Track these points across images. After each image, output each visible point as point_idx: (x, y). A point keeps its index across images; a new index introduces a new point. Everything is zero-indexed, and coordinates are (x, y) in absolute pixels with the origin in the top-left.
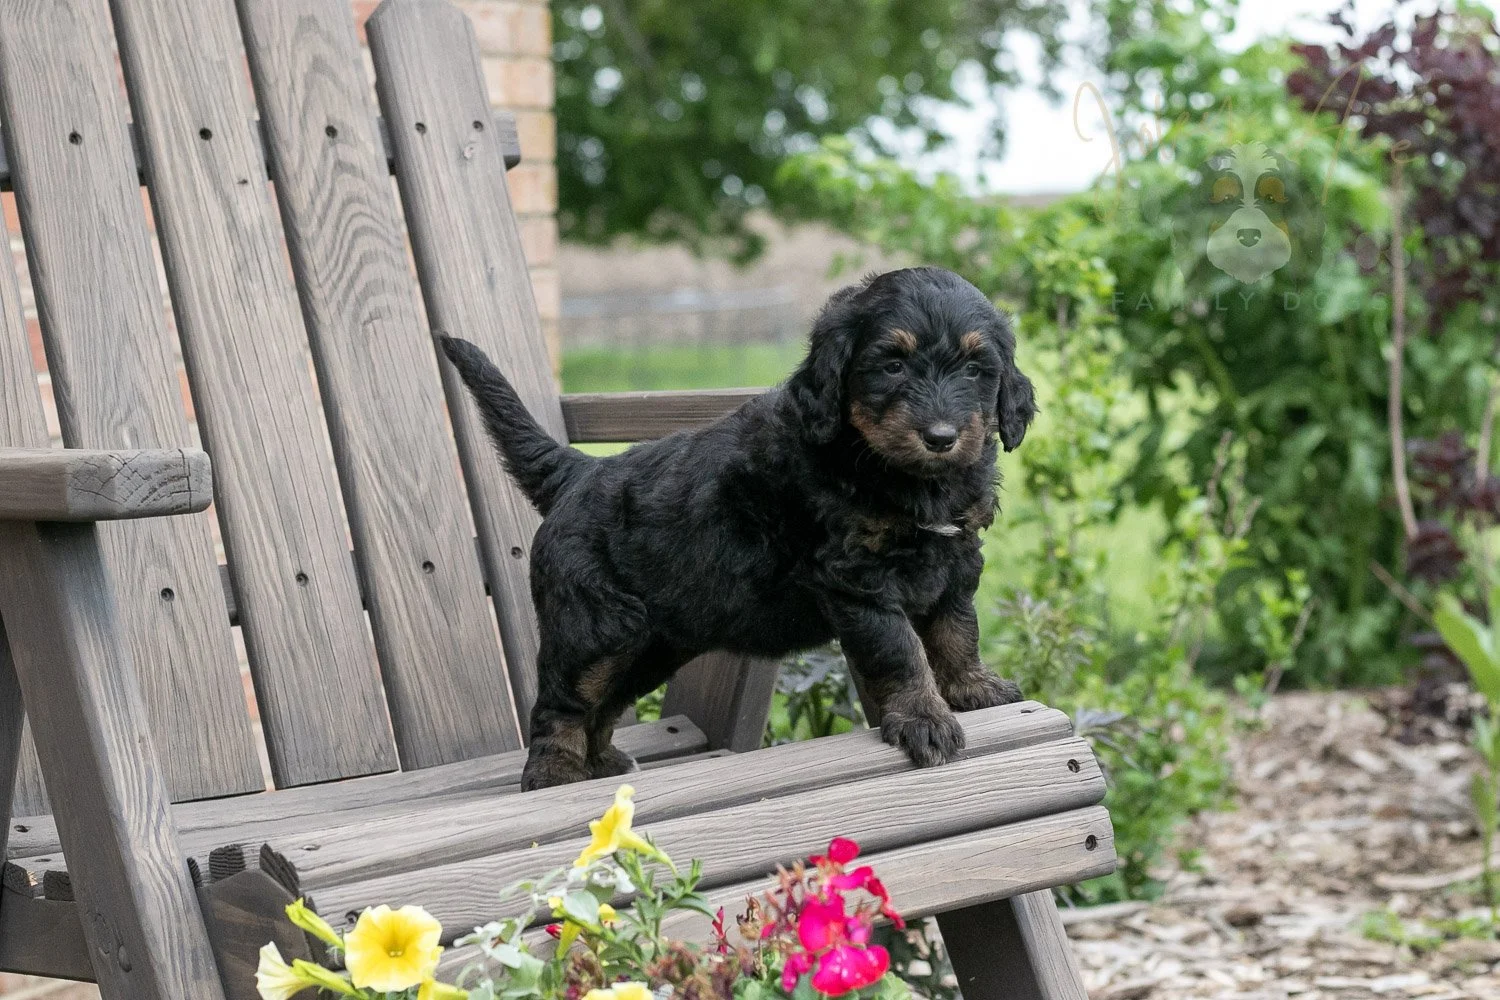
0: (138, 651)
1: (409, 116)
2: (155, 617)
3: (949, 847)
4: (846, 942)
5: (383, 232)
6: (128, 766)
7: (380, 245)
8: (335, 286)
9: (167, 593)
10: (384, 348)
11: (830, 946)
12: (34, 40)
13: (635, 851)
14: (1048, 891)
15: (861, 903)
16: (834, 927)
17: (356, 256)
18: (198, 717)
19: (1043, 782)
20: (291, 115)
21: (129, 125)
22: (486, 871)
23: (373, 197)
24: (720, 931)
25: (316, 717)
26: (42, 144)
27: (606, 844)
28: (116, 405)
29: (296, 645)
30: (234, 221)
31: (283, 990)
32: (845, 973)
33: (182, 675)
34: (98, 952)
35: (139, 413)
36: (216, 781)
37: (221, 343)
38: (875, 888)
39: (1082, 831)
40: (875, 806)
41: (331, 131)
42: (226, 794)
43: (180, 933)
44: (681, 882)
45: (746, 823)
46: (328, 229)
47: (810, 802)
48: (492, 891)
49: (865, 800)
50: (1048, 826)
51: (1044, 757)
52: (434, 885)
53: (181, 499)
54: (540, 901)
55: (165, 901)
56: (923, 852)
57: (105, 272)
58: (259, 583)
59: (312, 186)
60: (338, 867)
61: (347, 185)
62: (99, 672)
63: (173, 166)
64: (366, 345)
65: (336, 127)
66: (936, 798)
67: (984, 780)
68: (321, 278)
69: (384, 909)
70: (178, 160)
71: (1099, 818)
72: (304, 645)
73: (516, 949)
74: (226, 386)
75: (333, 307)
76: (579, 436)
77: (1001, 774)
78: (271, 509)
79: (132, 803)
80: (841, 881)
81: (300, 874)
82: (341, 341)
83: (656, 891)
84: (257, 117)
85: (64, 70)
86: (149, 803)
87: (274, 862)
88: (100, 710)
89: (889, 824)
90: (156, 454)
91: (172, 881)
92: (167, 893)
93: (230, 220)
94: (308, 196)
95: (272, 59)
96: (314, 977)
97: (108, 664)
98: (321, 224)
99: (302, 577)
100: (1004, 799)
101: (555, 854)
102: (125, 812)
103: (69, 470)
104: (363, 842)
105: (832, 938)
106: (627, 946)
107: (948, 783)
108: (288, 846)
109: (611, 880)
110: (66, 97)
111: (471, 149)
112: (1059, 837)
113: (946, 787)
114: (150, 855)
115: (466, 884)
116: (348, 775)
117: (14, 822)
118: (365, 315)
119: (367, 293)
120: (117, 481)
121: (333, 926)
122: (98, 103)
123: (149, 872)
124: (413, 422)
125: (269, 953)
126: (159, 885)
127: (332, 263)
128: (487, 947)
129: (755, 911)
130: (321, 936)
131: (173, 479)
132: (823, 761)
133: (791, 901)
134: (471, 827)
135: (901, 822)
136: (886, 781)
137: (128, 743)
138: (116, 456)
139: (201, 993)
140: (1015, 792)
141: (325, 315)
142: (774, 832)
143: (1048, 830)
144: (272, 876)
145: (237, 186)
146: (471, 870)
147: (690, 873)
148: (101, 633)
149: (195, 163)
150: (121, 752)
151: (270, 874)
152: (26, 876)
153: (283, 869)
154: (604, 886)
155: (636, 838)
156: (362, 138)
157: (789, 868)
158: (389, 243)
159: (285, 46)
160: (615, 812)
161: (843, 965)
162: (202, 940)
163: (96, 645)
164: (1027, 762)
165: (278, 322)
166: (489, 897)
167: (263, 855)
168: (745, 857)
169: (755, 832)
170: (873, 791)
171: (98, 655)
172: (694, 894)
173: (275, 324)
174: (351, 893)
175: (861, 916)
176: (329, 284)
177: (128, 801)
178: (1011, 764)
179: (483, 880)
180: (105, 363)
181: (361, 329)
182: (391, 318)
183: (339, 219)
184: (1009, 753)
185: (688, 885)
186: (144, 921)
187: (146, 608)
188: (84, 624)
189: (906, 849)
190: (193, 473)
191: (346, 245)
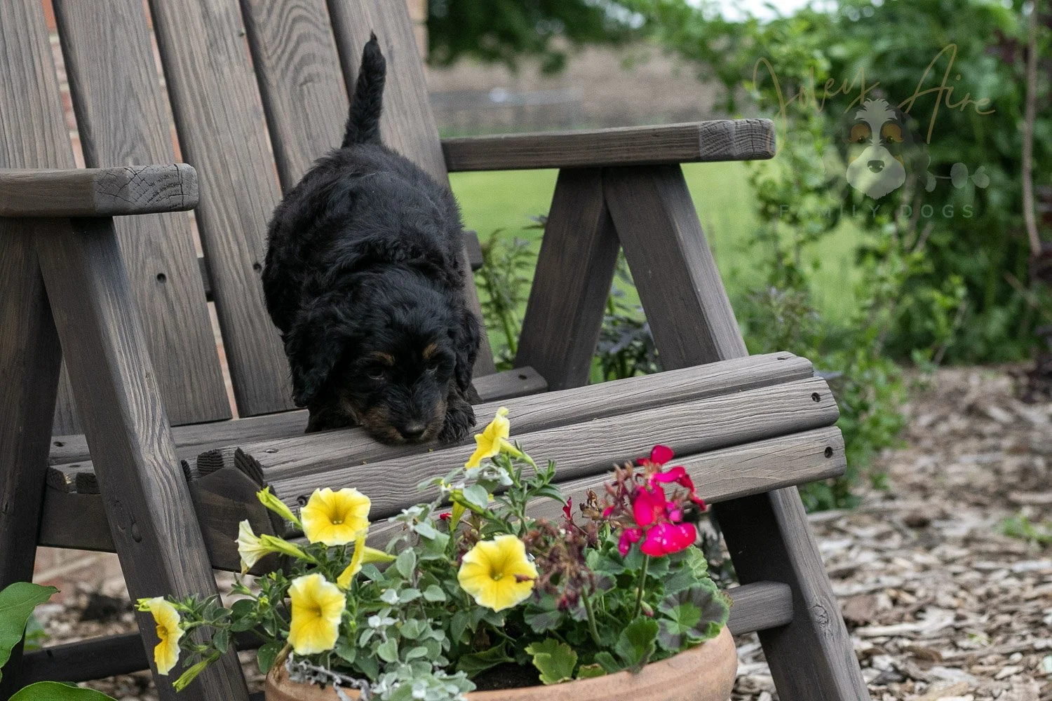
0: (141, 317)
2: (152, 297)
3: (727, 454)
4: (665, 520)
5: (314, 20)
6: (138, 393)
7: (312, 29)
8: (279, 58)
9: (161, 277)
10: (315, 104)
11: (654, 523)
13: (508, 454)
14: (795, 488)
15: (676, 491)
16: (657, 510)
17: (294, 37)
18: (184, 365)
19: (795, 409)
22: (398, 469)
24: (569, 515)
25: (269, 368)
27: (489, 450)
28: (123, 142)
29: (253, 314)
30: (207, 11)
31: (255, 553)
32: (665, 542)
33: (173, 335)
34: (116, 526)
35: (140, 149)
36: (196, 409)
37: (198, 98)
38: (685, 481)
39: (823, 444)
40: (678, 423)
42: (203, 420)
43: (177, 514)
44: (540, 477)
45: (584, 435)
46: (274, 17)
47: (629, 421)
48: (402, 483)
49: (669, 420)
50: (797, 440)
51: (798, 390)
52: (362, 478)
53: (176, 200)
55: (166, 491)
56: (708, 458)
57: (115, 47)
58: (226, 268)
60: (291, 465)
62: (116, 327)
64: (302, 101)
66: (718, 419)
67: (750, 407)
68: (270, 52)
69: (328, 491)
71: (833, 435)
72: (259, 314)
74: (202, 130)
75: (278, 73)
76: (454, 167)
77: (764, 403)
78: (235, 216)
79: (142, 421)
80: (659, 477)
81: (264, 469)
82: (284, 96)
83: (523, 483)
86: (154, 421)
87: (245, 462)
88: (117, 353)
89: (685, 438)
90: (157, 168)
91: (171, 477)
92: (167, 485)
96: (275, 546)
97: (123, 320)
98: (270, 12)
99: (257, 266)
100: (765, 421)
101: (448, 456)
102: (136, 427)
103: (96, 178)
104: (308, 447)
105: (656, 517)
106: (502, 523)
107: (724, 409)
108: (255, 450)
109: (496, 476)
112: (805, 448)
113: (726, 411)
114: (155, 458)
115: (383, 477)
117: (54, 439)
118: (301, 79)
119: (304, 62)
120: (131, 186)
121: (289, 506)
123: (154, 470)
125: (245, 528)
126: (161, 479)
127: (277, 41)
129: (593, 500)
130: (282, 515)
131: (170, 185)
132: (636, 392)
133: (625, 491)
135: (694, 437)
136: (681, 408)
137: (138, 377)
138: (129, 169)
139: (192, 557)
140: (775, 416)
141: (273, 78)
142: (604, 442)
143: (798, 443)
146: (387, 467)
147: (547, 470)
148: (118, 299)
150: (132, 383)
151: (242, 470)
152: (63, 477)
153: (251, 466)
154: (491, 480)
155: (509, 445)
157: (623, 467)
158: (317, 26)
160: (494, 427)
161: (663, 537)
162: (192, 519)
163: (114, 308)
164: (783, 395)
165: (239, 82)
166: (399, 487)
167: (237, 457)
168: (585, 459)
169: (589, 442)
170: (674, 414)
171: (116, 315)
172: (550, 485)
173: (237, 84)
174: (301, 483)
175: (676, 501)
176: (275, 57)
177: (139, 418)
178: (772, 396)
179: (395, 474)
180: (116, 112)
181: (298, 88)
182: (320, 81)
183: (282, 10)
184: (769, 388)
185: (546, 478)
186: (150, 505)
187: (146, 287)
188: (105, 292)
189: (697, 456)
190: (185, 181)
191: (287, 29)
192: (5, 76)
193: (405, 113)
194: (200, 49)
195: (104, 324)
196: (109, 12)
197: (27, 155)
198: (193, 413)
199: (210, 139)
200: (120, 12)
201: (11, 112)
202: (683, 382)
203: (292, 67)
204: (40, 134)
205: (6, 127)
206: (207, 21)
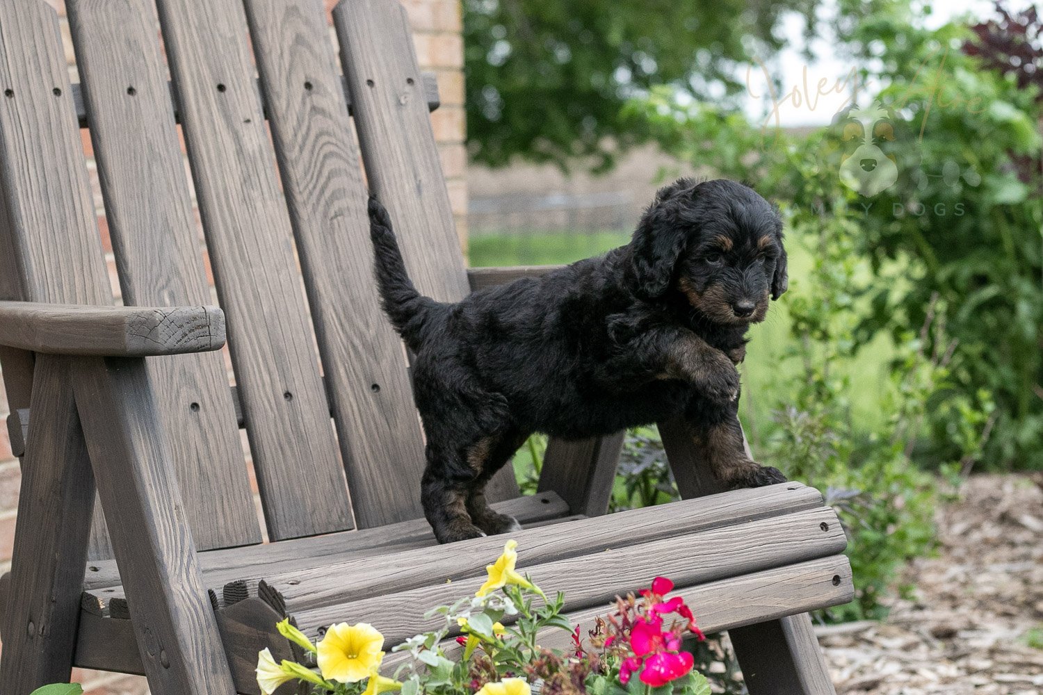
0: (175, 446)
1: (362, 76)
2: (186, 424)
3: (737, 583)
4: (664, 650)
5: (344, 155)
6: (167, 526)
7: (340, 164)
8: (311, 193)
9: (195, 406)
10: (345, 236)
11: (653, 652)
12: (103, 23)
13: (518, 586)
14: (806, 614)
15: (675, 621)
16: (656, 639)
17: (325, 173)
18: (216, 491)
19: (803, 538)
20: (280, 75)
21: (168, 82)
22: (414, 599)
23: (338, 131)
24: (578, 642)
25: (298, 492)
26: (108, 96)
27: (498, 581)
28: (160, 275)
29: (284, 442)
30: (241, 148)
31: (275, 680)
32: (663, 670)
33: (206, 464)
34: (146, 654)
35: (175, 281)
36: (227, 533)
37: (232, 233)
38: (685, 612)
39: (830, 573)
40: (687, 554)
41: (308, 86)
42: (235, 545)
43: (203, 641)
44: (550, 608)
45: (595, 566)
46: (306, 153)
47: (641, 551)
48: (419, 613)
49: (679, 550)
50: (805, 569)
51: (807, 520)
52: (379, 608)
53: (204, 341)
54: (452, 620)
55: (194, 623)
56: (718, 587)
57: (152, 184)
58: (258, 398)
59: (295, 123)
60: (312, 596)
61: (319, 123)
62: (147, 461)
63: (199, 110)
64: (332, 233)
65: (312, 83)
66: (727, 549)
67: (760, 537)
68: (302, 187)
69: (344, 626)
70: (202, 106)
71: (841, 563)
72: (289, 442)
73: (435, 654)
74: (235, 262)
75: (310, 207)
77: (773, 533)
78: (267, 347)
79: (171, 552)
80: (661, 607)
81: (286, 601)
82: (316, 232)
83: (533, 614)
84: (257, 76)
85: (123, 44)
86: (182, 551)
87: (268, 592)
88: (148, 487)
89: (695, 567)
90: (187, 310)
91: (198, 606)
92: (194, 613)
93: (238, 147)
94: (292, 130)
95: (267, 36)
96: (295, 672)
97: (153, 454)
98: (301, 149)
99: (288, 395)
100: (775, 550)
101: (464, 587)
102: (165, 558)
103: (127, 321)
104: (329, 579)
105: (654, 646)
106: (513, 652)
107: (734, 539)
108: (279, 581)
109: (501, 606)
110: (125, 62)
111: (405, 98)
112: (813, 576)
113: (737, 541)
114: (183, 588)
115: (401, 608)
116: (320, 532)
117: (89, 564)
118: (332, 213)
119: (334, 196)
120: (160, 328)
121: (309, 637)
122: (147, 66)
123: (182, 599)
124: (365, 287)
125: (265, 656)
126: (189, 609)
127: (309, 177)
128: (415, 652)
129: (602, 627)
130: (301, 644)
131: (198, 327)
132: (649, 523)
133: (626, 621)
134: (404, 569)
135: (704, 566)
136: (692, 538)
137: (167, 510)
138: (159, 311)
139: (217, 683)
140: (783, 545)
141: (304, 212)
142: (615, 572)
143: (807, 572)
144: (268, 603)
145: (244, 125)
146: (404, 599)
147: (556, 601)
148: (149, 434)
149: (214, 108)
150: (162, 515)
151: (265, 601)
152: (97, 602)
153: (274, 597)
154: (496, 610)
155: (518, 576)
156: (330, 90)
157: (625, 598)
158: (348, 163)
159: (277, 28)
160: (504, 558)
161: (662, 665)
162: (218, 646)
163: (145, 442)
164: (792, 524)
165: (271, 217)
166: (418, 617)
167: (260, 588)
168: (596, 589)
169: (602, 573)
170: (685, 544)
171: (147, 449)
172: (559, 615)
173: (269, 220)
174: (320, 614)
175: (675, 632)
176: (307, 191)
177: (168, 550)
178: (781, 526)
179: (413, 605)
180: (152, 247)
181: (329, 223)
182: (350, 214)
183: (314, 147)
184: (778, 518)
185: (555, 609)
186: (178, 633)
187: (181, 416)
188: (137, 427)
189: (708, 585)
190: (212, 323)
191: (319, 165)
192: (46, 213)
193: (433, 245)
194: (233, 183)
195: (135, 457)
196: (146, 151)
197: (66, 288)
198: (225, 537)
199: (244, 273)
200: (157, 150)
201: (51, 250)
202: (695, 512)
203: (323, 202)
204: (79, 268)
205: (46, 262)
206: (241, 156)
